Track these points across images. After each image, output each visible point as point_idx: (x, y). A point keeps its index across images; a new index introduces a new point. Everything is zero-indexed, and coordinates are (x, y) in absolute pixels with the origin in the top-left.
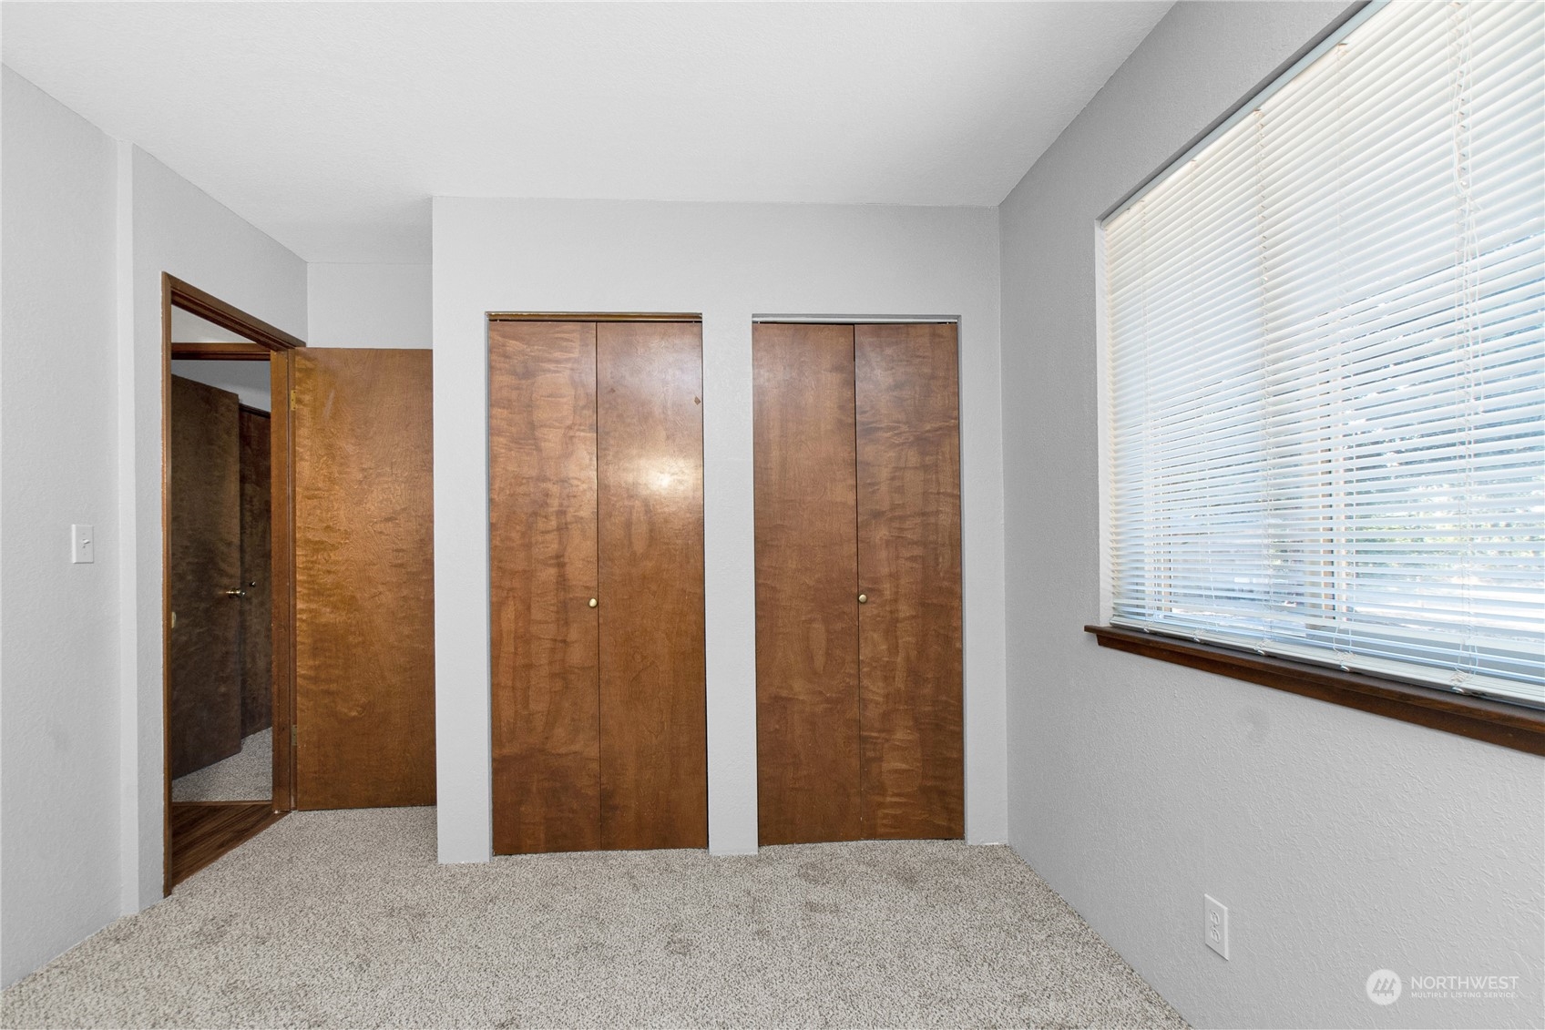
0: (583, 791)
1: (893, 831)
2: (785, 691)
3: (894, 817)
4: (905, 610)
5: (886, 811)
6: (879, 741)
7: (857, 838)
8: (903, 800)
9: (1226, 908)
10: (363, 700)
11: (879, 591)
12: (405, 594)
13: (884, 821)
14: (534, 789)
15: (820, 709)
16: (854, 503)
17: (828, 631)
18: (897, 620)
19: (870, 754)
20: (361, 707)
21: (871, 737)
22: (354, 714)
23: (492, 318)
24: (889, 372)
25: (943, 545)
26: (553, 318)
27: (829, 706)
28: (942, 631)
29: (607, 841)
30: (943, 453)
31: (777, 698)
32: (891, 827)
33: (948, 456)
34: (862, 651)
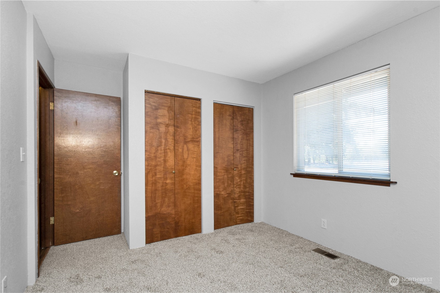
0: (171, 223)
1: (240, 222)
2: (219, 192)
3: (241, 219)
4: (243, 172)
5: (239, 218)
6: (238, 202)
7: (233, 225)
8: (243, 215)
9: (326, 220)
10: (81, 206)
11: (238, 167)
12: (97, 171)
13: (239, 220)
14: (157, 224)
15: (226, 195)
16: (233, 147)
17: (228, 177)
18: (241, 174)
19: (236, 205)
20: (80, 208)
21: (236, 201)
22: (78, 211)
23: (146, 92)
24: (240, 118)
25: (250, 157)
26: (163, 94)
27: (228, 195)
28: (250, 176)
29: (177, 235)
30: (251, 137)
31: (217, 194)
32: (240, 221)
33: (251, 138)
34: (234, 181)
